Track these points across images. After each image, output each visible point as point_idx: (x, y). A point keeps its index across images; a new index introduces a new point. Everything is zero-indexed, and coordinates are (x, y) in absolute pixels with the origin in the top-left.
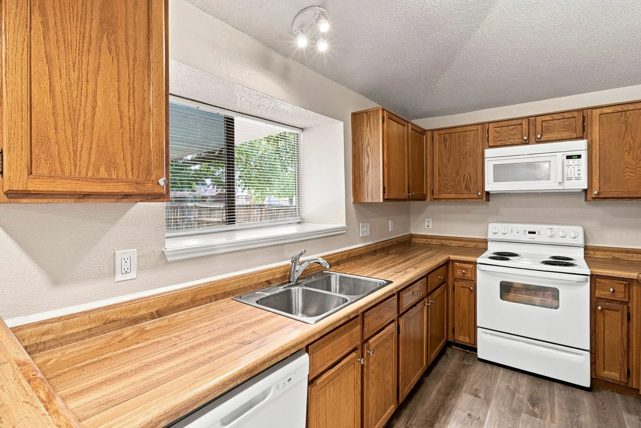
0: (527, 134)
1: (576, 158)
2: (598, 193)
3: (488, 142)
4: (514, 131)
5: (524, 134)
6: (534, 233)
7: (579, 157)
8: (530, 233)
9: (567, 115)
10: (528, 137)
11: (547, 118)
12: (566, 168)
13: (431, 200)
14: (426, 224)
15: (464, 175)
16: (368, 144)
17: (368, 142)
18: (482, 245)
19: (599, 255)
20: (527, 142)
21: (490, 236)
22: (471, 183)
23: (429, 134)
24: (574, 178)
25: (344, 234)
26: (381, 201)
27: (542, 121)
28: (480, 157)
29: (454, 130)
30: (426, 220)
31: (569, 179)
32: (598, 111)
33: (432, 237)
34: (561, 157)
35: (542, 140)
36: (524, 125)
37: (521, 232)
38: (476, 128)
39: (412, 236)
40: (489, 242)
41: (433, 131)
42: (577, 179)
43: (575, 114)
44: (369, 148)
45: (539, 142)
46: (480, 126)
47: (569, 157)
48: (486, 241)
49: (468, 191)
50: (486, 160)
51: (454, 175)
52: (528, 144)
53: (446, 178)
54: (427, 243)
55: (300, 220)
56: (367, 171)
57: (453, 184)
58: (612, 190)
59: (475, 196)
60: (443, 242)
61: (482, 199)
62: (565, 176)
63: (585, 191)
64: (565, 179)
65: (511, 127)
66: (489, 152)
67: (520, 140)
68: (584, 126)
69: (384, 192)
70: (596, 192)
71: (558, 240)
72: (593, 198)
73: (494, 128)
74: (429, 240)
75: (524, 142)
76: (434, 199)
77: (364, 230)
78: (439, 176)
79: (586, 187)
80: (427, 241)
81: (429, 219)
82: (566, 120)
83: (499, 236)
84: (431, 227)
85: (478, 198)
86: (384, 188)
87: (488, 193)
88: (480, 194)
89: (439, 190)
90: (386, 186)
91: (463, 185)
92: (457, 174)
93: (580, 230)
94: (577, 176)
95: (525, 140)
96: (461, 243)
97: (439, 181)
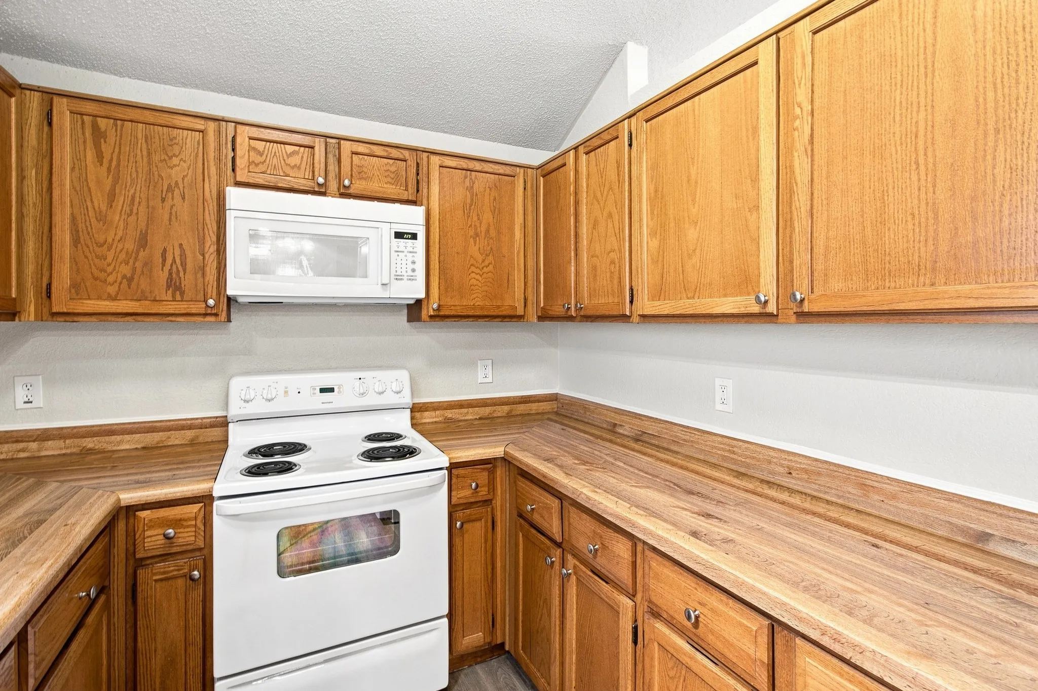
0: (323, 173)
1: (408, 239)
2: (439, 307)
3: (234, 168)
4: (296, 160)
5: (316, 170)
6: (331, 390)
7: (414, 236)
8: (323, 390)
9: (395, 153)
10: (326, 178)
11: (361, 148)
12: (394, 255)
13: (39, 318)
14: (20, 396)
15: (165, 250)
18: (215, 434)
19: (428, 417)
20: (320, 191)
21: (235, 410)
22: (185, 270)
24: (405, 278)
27: (352, 153)
28: (212, 206)
29: (130, 114)
30: (19, 382)
31: (399, 278)
32: (435, 160)
33: (44, 436)
34: (387, 233)
35: (351, 191)
36: (317, 149)
37: (306, 391)
38: (201, 127)
40: (231, 425)
41: (50, 93)
42: (411, 279)
43: (406, 154)
45: (345, 194)
46: (211, 124)
47: (399, 235)
48: (223, 423)
49: (178, 293)
50: (230, 216)
51: (130, 245)
52: (323, 194)
53: (100, 252)
54: (22, 455)
57: (126, 270)
58: (455, 304)
59: (199, 307)
60: (89, 443)
61: (216, 315)
62: (393, 273)
63: (419, 302)
64: (392, 278)
65: (290, 149)
66: (236, 196)
67: (311, 183)
68: (418, 181)
70: (435, 306)
71: (372, 400)
72: (431, 317)
73: (250, 138)
74: (34, 445)
75: (316, 189)
76: (54, 315)
78: (76, 241)
79: (422, 295)
80: (23, 450)
82: (391, 161)
83: (257, 408)
84: (39, 401)
85: (206, 315)
87: (229, 299)
88: (211, 302)
89: (75, 286)
91: (162, 277)
92: (143, 242)
93: (403, 376)
94: (410, 273)
95: (320, 186)
97: (74, 260)
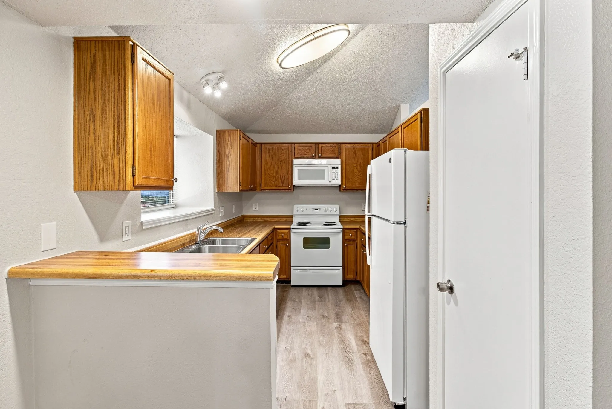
2: (345, 187)
3: (294, 155)
4: (308, 151)
5: (313, 152)
6: (317, 210)
7: (337, 168)
8: (315, 210)
9: (332, 145)
11: (324, 145)
12: (332, 173)
13: (259, 191)
14: (254, 208)
15: (281, 175)
16: (229, 153)
17: (229, 152)
18: (289, 219)
21: (295, 213)
22: (285, 179)
23: (259, 146)
25: (213, 213)
26: (238, 191)
27: (322, 147)
28: (290, 164)
29: (275, 145)
31: (334, 179)
32: (344, 146)
33: (258, 216)
34: (330, 167)
35: (321, 157)
36: (313, 147)
37: (311, 209)
38: (288, 146)
39: (244, 216)
40: (294, 217)
41: (261, 144)
42: (337, 179)
43: (336, 145)
44: (229, 156)
46: (290, 145)
47: (334, 168)
48: (292, 217)
49: (283, 185)
50: (294, 166)
51: (275, 174)
52: (315, 158)
53: (269, 176)
54: (254, 220)
55: (174, 206)
56: (228, 171)
57: (274, 180)
58: (350, 186)
59: (287, 188)
60: (265, 219)
61: (291, 190)
62: (332, 178)
63: (340, 186)
64: (332, 179)
65: (306, 148)
66: (295, 162)
67: (311, 156)
68: (339, 152)
69: (240, 186)
70: (344, 187)
71: (328, 213)
72: (343, 190)
73: (298, 147)
74: (256, 218)
76: (262, 190)
77: (221, 211)
78: (266, 174)
79: (340, 184)
81: (255, 204)
82: (331, 148)
83: (299, 213)
84: (257, 209)
85: (289, 189)
86: (240, 182)
87: (294, 186)
88: (290, 186)
89: (266, 184)
90: (241, 181)
91: (280, 181)
92: (277, 174)
93: (337, 206)
94: (336, 178)
95: (314, 156)
96: (276, 219)
97: (265, 178)
